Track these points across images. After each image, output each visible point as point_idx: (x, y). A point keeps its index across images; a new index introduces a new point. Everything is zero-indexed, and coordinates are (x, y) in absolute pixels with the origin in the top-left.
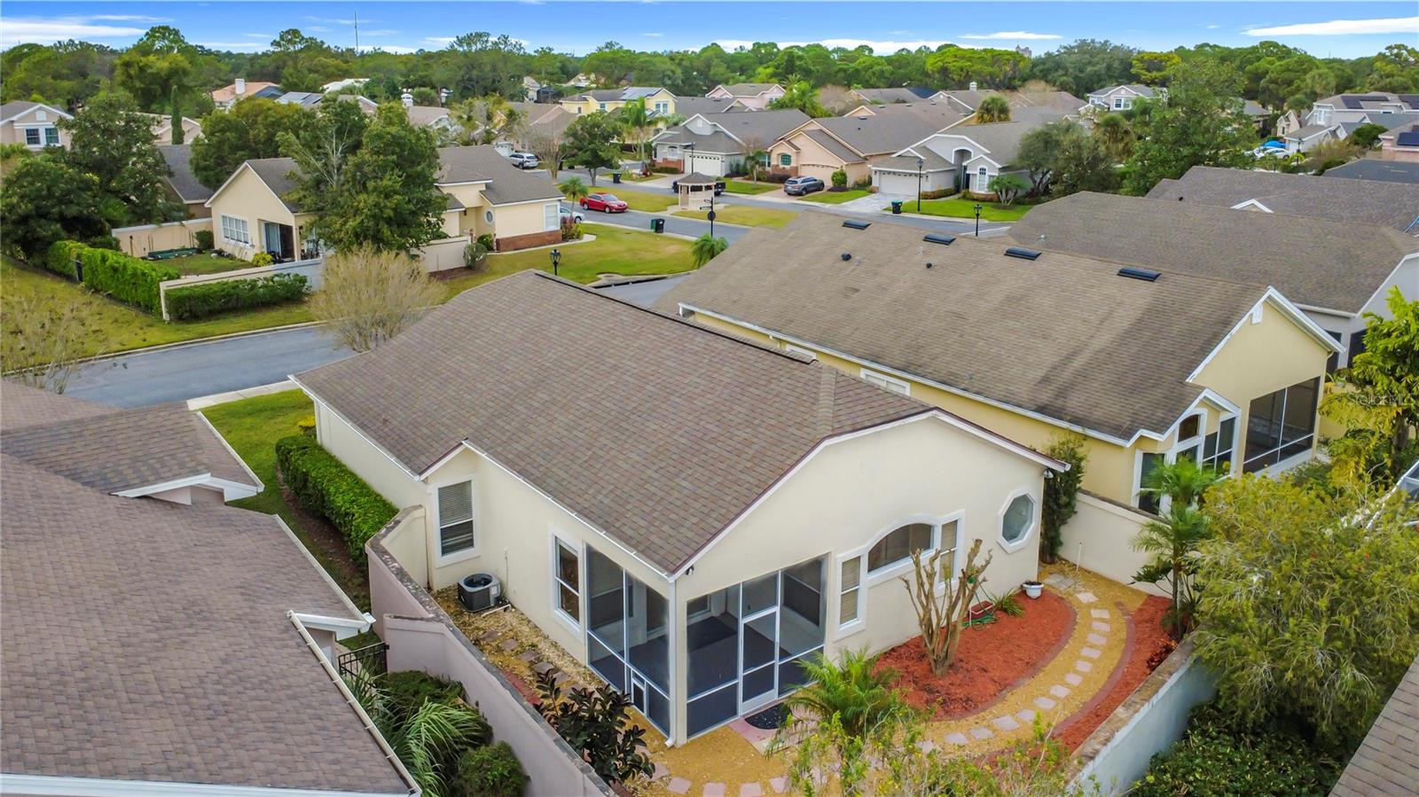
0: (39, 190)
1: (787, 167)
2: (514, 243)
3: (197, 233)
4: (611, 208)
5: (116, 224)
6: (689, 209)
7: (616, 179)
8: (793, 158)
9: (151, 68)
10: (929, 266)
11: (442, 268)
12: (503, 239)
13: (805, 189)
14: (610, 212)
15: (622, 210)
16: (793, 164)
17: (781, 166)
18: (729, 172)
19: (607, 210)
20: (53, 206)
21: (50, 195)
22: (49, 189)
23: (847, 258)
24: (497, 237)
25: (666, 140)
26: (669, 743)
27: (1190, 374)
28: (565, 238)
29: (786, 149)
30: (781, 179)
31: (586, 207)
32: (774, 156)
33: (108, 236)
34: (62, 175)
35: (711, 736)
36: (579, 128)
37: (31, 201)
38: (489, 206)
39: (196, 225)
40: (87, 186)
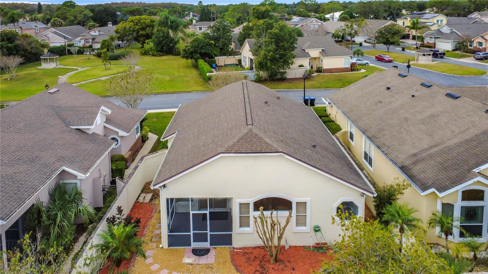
0: (196, 45)
1: (481, 47)
2: (330, 71)
3: (238, 60)
4: (385, 60)
5: (216, 56)
6: (419, 63)
7: (403, 49)
8: (484, 44)
9: (260, 10)
10: (413, 96)
11: (297, 77)
12: (325, 69)
13: (484, 57)
14: (385, 62)
15: (390, 61)
16: (484, 46)
17: (478, 47)
18: (454, 48)
19: (384, 61)
20: (199, 50)
21: (198, 47)
22: (198, 45)
23: (388, 88)
24: (324, 68)
25: (429, 35)
26: (161, 246)
27: (477, 167)
28: (352, 70)
29: (480, 40)
30: (474, 52)
31: (377, 59)
32: (475, 42)
33: (213, 59)
34: (202, 41)
35: (177, 250)
36: (383, 30)
37: (194, 48)
38: (322, 57)
39: (237, 57)
40: (211, 45)
